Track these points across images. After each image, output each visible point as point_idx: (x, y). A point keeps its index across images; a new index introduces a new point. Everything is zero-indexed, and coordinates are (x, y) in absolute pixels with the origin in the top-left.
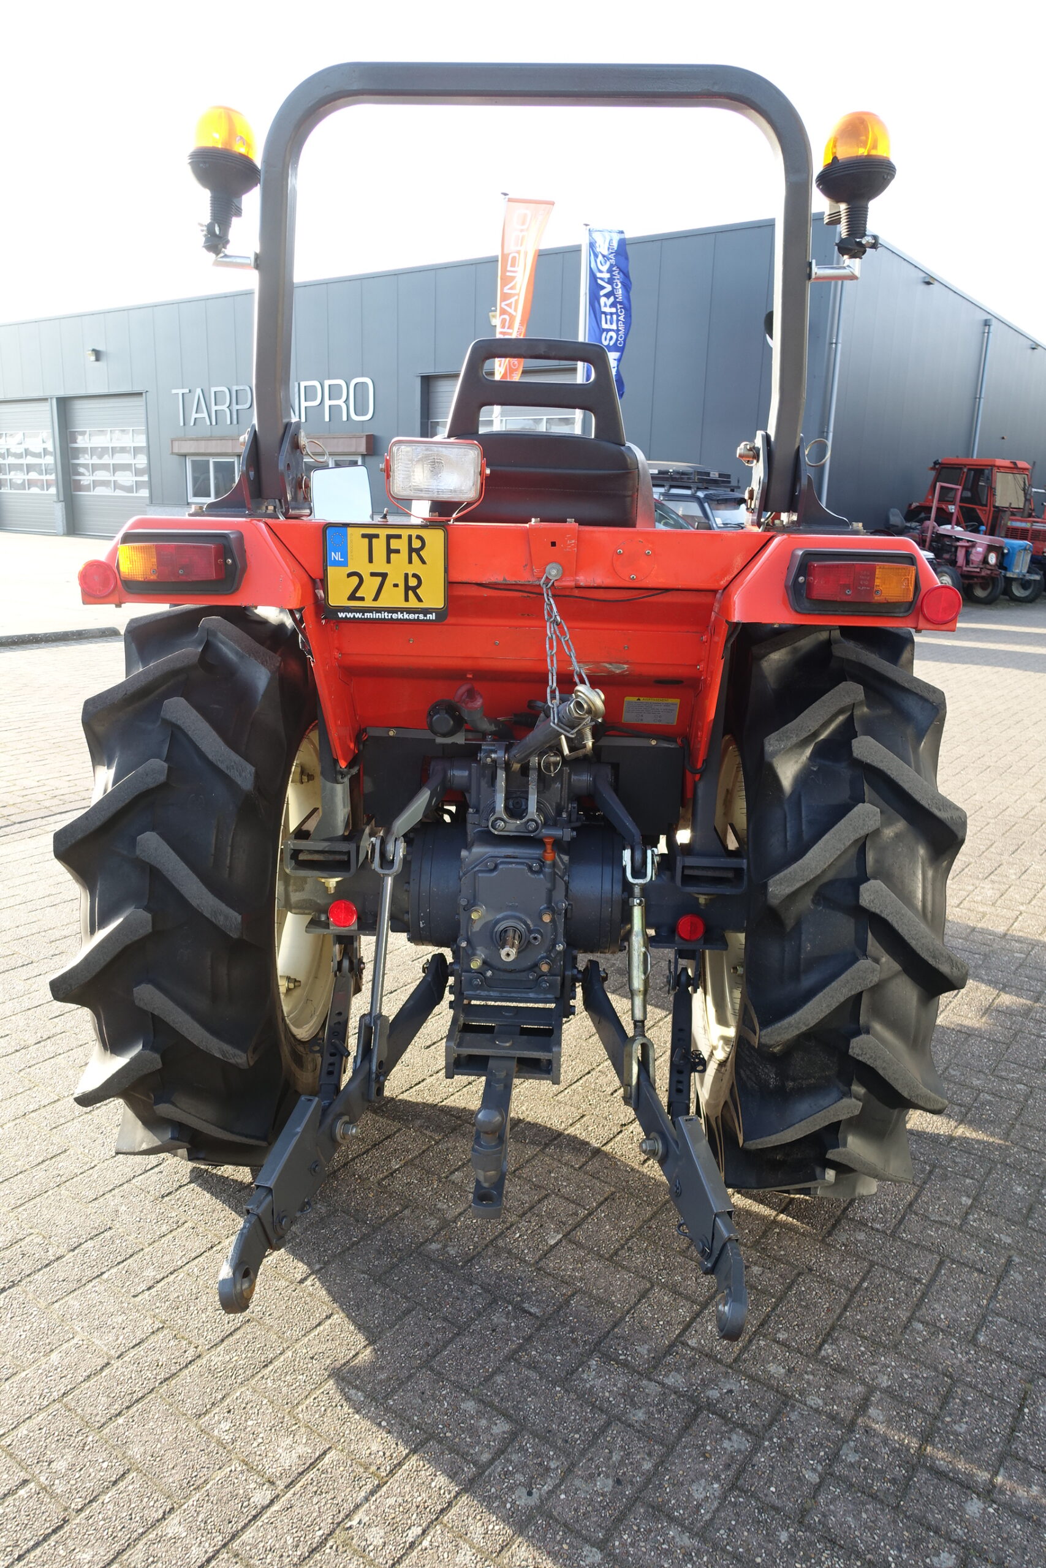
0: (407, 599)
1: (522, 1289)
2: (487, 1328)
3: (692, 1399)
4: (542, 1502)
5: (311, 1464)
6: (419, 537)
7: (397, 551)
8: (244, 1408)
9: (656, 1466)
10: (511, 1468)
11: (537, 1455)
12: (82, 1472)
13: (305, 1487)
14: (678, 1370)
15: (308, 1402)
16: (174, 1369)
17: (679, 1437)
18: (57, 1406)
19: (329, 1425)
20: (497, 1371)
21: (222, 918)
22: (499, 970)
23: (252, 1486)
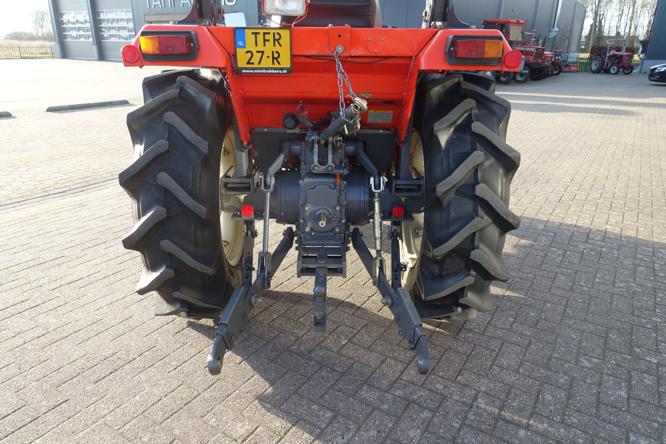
0: (273, 64)
1: (333, 362)
2: (320, 377)
3: (406, 400)
4: (348, 441)
5: (251, 432)
6: (278, 34)
7: (268, 40)
8: (221, 413)
9: (394, 425)
10: (334, 429)
11: (345, 424)
12: (155, 441)
13: (250, 441)
14: (400, 389)
15: (247, 409)
16: (189, 400)
17: (402, 414)
18: (141, 416)
19: (257, 417)
20: (326, 393)
21: (198, 210)
22: (317, 232)
23: (228, 442)
